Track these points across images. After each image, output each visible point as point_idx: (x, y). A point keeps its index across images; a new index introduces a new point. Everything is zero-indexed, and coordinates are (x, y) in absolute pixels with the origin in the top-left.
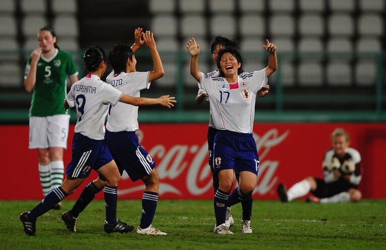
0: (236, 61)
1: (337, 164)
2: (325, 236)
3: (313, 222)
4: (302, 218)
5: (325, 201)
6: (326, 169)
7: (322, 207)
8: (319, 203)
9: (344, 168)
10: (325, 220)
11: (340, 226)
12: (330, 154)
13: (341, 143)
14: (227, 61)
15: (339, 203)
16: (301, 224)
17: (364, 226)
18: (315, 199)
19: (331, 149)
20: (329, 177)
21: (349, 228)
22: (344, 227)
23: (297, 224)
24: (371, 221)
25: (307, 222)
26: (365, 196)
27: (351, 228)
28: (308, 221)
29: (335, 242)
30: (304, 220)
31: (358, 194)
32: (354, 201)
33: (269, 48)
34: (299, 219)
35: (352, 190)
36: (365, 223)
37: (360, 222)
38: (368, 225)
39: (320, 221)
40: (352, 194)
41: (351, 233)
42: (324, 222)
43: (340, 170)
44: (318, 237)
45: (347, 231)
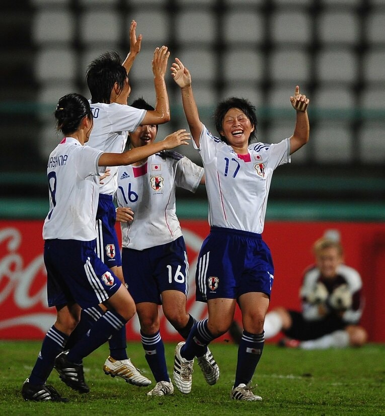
0: (248, 122)
1: (322, 293)
2: (308, 401)
3: (289, 379)
4: (272, 372)
5: (308, 345)
6: (305, 300)
7: (304, 354)
8: (298, 348)
9: (333, 301)
10: (308, 375)
11: (331, 386)
12: (312, 277)
13: (331, 259)
14: (234, 122)
15: (331, 348)
16: (270, 383)
17: (370, 386)
18: (293, 343)
19: (314, 268)
20: (311, 313)
21: (346, 388)
22: (339, 386)
23: (265, 381)
24: (381, 378)
25: (279, 379)
26: (372, 338)
27: (350, 389)
28: (281, 376)
29: (324, 410)
30: (274, 376)
31: (361, 334)
32: (355, 345)
33: (298, 102)
34: (267, 374)
35: (350, 329)
36: (371, 381)
37: (363, 379)
38: (376, 385)
39: (300, 378)
40: (351, 334)
41: (349, 396)
42: (306, 378)
43: (327, 303)
44: (296, 403)
45: (343, 393)
